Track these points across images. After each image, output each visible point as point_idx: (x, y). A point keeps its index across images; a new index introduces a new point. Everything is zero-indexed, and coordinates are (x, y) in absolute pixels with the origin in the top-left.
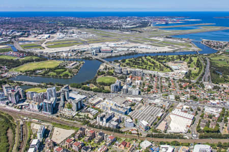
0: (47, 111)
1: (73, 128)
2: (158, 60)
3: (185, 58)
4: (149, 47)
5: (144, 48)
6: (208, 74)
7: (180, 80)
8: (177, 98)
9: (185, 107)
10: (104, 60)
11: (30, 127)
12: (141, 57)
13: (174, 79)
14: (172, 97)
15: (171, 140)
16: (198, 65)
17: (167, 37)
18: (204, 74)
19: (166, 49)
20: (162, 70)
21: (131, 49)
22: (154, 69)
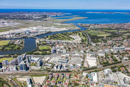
0: (22, 69)
1: (44, 75)
2: (64, 34)
3: (76, 33)
4: (56, 28)
5: (53, 29)
6: (90, 40)
7: (81, 44)
8: (85, 52)
9: (90, 55)
10: (36, 38)
11: (17, 80)
12: (55, 34)
13: (77, 43)
14: (82, 51)
16: (84, 36)
17: (62, 23)
18: (88, 39)
19: (64, 29)
20: (69, 40)
21: (47, 30)
22: (65, 39)
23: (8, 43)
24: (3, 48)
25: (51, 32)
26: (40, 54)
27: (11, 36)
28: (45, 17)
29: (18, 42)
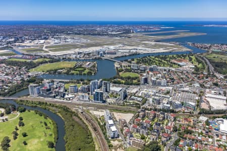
0: (98, 100)
2: (162, 58)
3: (185, 57)
4: (147, 49)
5: (142, 50)
6: (212, 69)
7: (193, 73)
8: (202, 86)
9: (213, 92)
10: (115, 60)
11: (90, 113)
12: (146, 57)
13: (187, 72)
14: (197, 85)
15: (220, 115)
16: (199, 62)
17: (157, 41)
18: (208, 67)
19: (161, 50)
20: (171, 66)
21: (132, 51)
22: (164, 65)
23: (75, 65)
24: (69, 71)
25: (139, 54)
26: (122, 83)
27: (78, 56)
28: (128, 32)
29: (88, 65)
